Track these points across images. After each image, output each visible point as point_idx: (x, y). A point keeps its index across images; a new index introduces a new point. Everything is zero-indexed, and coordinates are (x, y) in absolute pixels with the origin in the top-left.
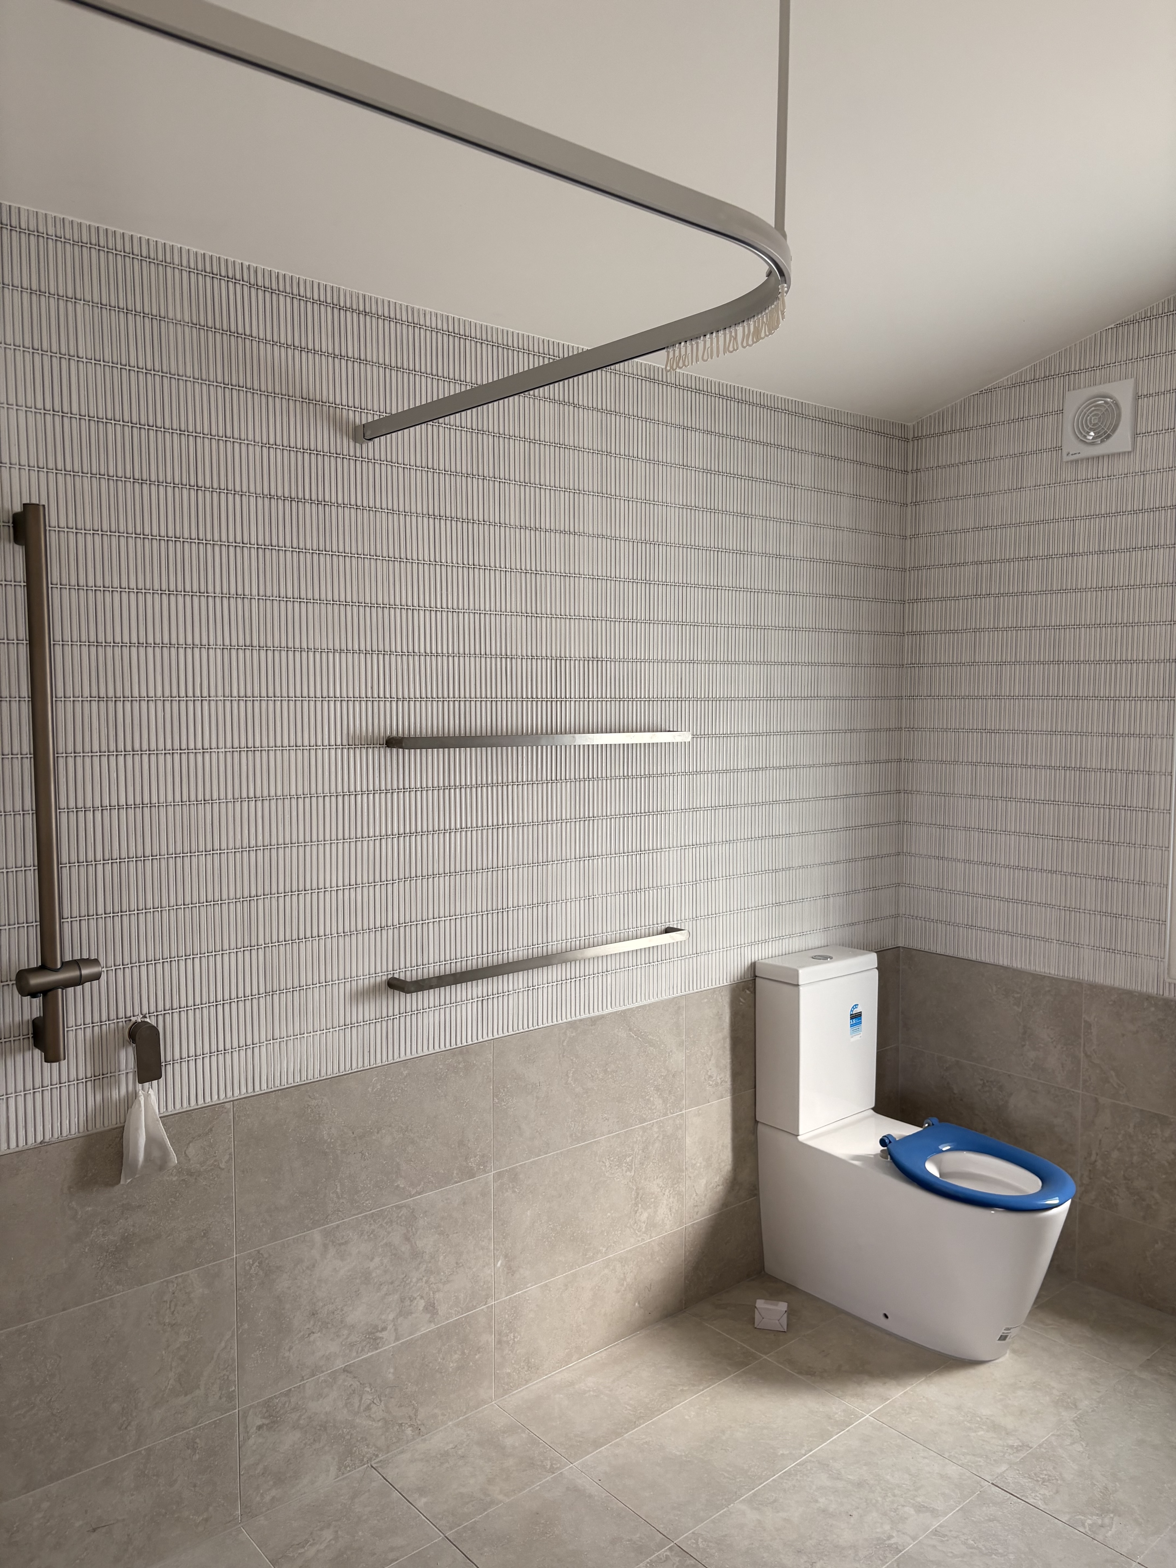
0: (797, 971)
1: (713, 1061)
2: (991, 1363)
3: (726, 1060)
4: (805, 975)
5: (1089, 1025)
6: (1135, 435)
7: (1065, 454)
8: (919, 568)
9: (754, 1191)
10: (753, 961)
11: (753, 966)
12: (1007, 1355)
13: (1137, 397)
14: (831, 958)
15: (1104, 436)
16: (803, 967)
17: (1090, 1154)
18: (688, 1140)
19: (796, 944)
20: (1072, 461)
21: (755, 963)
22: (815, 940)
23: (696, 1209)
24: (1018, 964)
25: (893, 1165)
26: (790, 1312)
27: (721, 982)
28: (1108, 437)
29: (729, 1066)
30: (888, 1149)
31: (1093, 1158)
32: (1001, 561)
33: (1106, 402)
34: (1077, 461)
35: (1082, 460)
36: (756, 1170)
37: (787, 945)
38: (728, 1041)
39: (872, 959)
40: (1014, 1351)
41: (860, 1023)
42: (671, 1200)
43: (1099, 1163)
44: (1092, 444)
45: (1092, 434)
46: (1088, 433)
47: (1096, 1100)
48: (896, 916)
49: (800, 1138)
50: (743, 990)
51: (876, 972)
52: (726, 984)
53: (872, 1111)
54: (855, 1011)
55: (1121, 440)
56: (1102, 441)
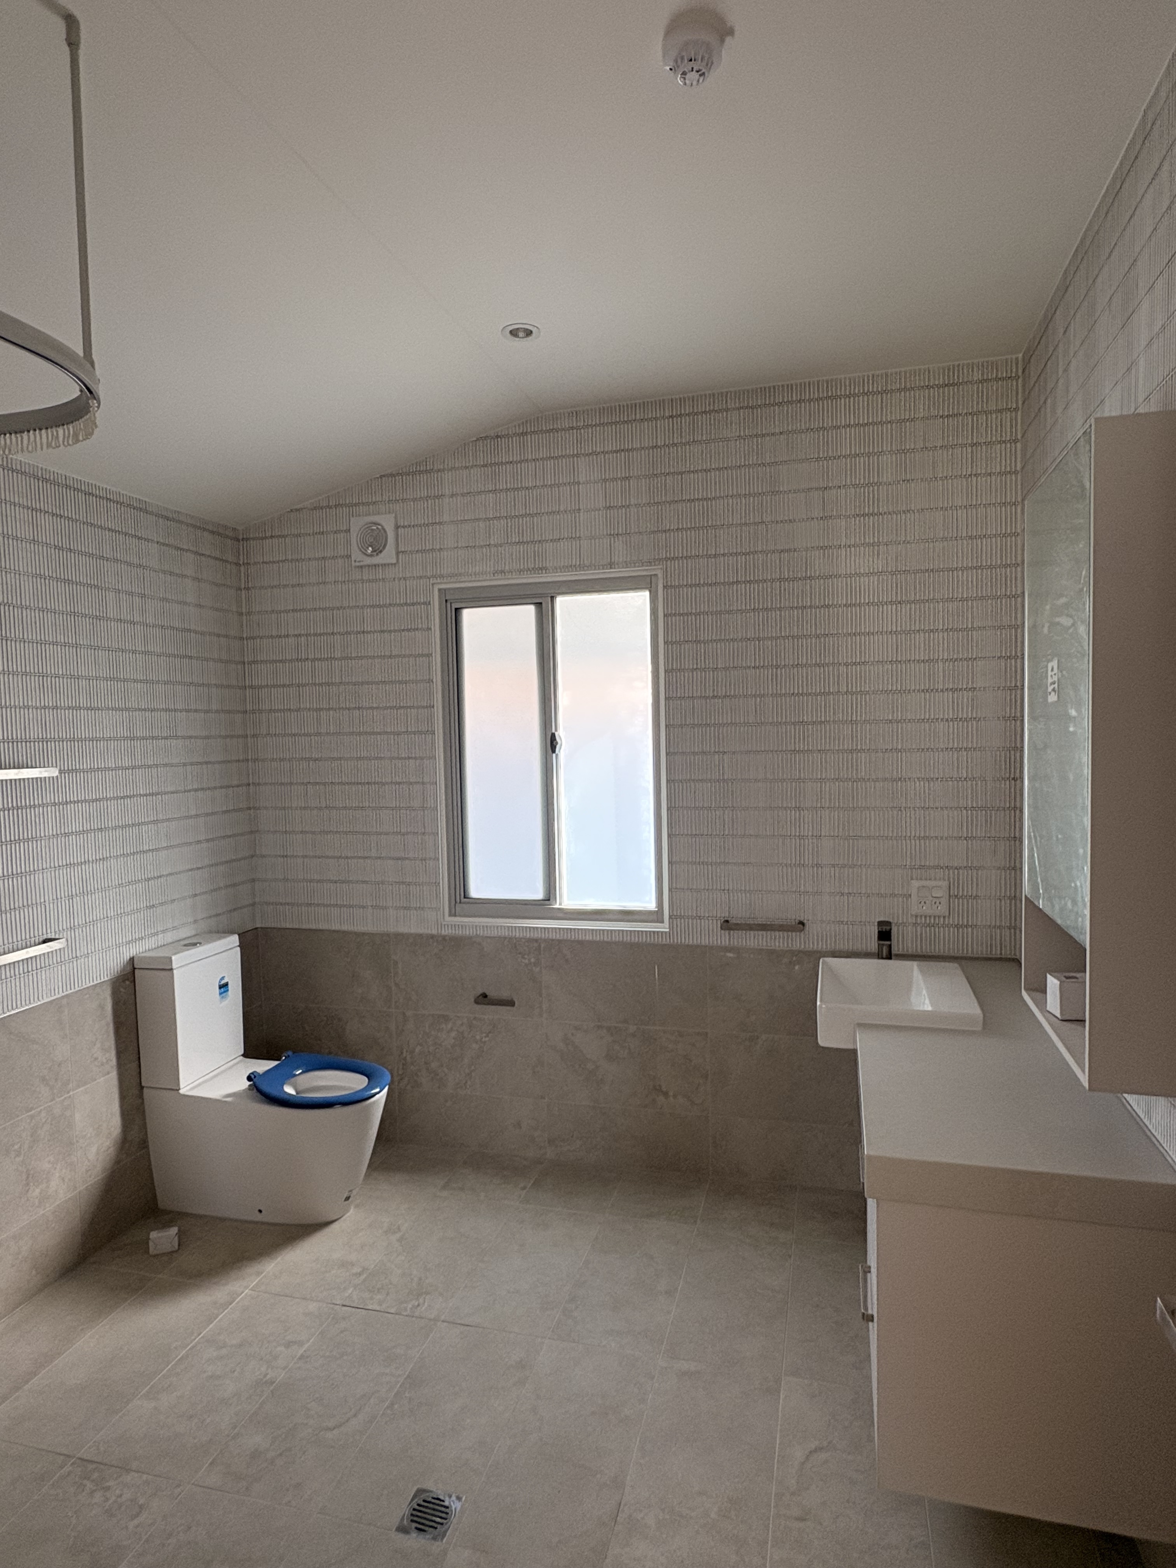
0: (171, 958)
1: (98, 1045)
2: (340, 1221)
3: (110, 1042)
4: (177, 961)
5: (396, 963)
6: (398, 553)
7: (353, 562)
8: (253, 638)
9: (144, 1144)
10: (132, 956)
11: (132, 960)
12: (352, 1211)
13: (397, 527)
14: (200, 943)
15: (378, 551)
16: (175, 954)
17: (402, 1053)
18: (78, 1116)
19: (170, 937)
20: (358, 567)
21: (133, 958)
22: (186, 932)
23: (89, 1173)
24: (345, 928)
25: (258, 1094)
26: (180, 1234)
27: (102, 978)
28: (381, 552)
29: (113, 1047)
30: (254, 1083)
31: (404, 1055)
32: (315, 635)
33: (377, 528)
34: (361, 567)
35: (365, 566)
36: (144, 1126)
37: (161, 939)
38: (111, 1026)
39: (234, 939)
40: (357, 1206)
41: (228, 990)
42: (64, 1171)
43: (408, 1058)
44: (371, 556)
45: (370, 549)
46: (368, 548)
47: (404, 1014)
48: (253, 904)
49: (181, 1091)
50: (124, 981)
51: (239, 949)
52: (106, 979)
53: (242, 1057)
54: (223, 982)
55: (388, 555)
56: (377, 554)
